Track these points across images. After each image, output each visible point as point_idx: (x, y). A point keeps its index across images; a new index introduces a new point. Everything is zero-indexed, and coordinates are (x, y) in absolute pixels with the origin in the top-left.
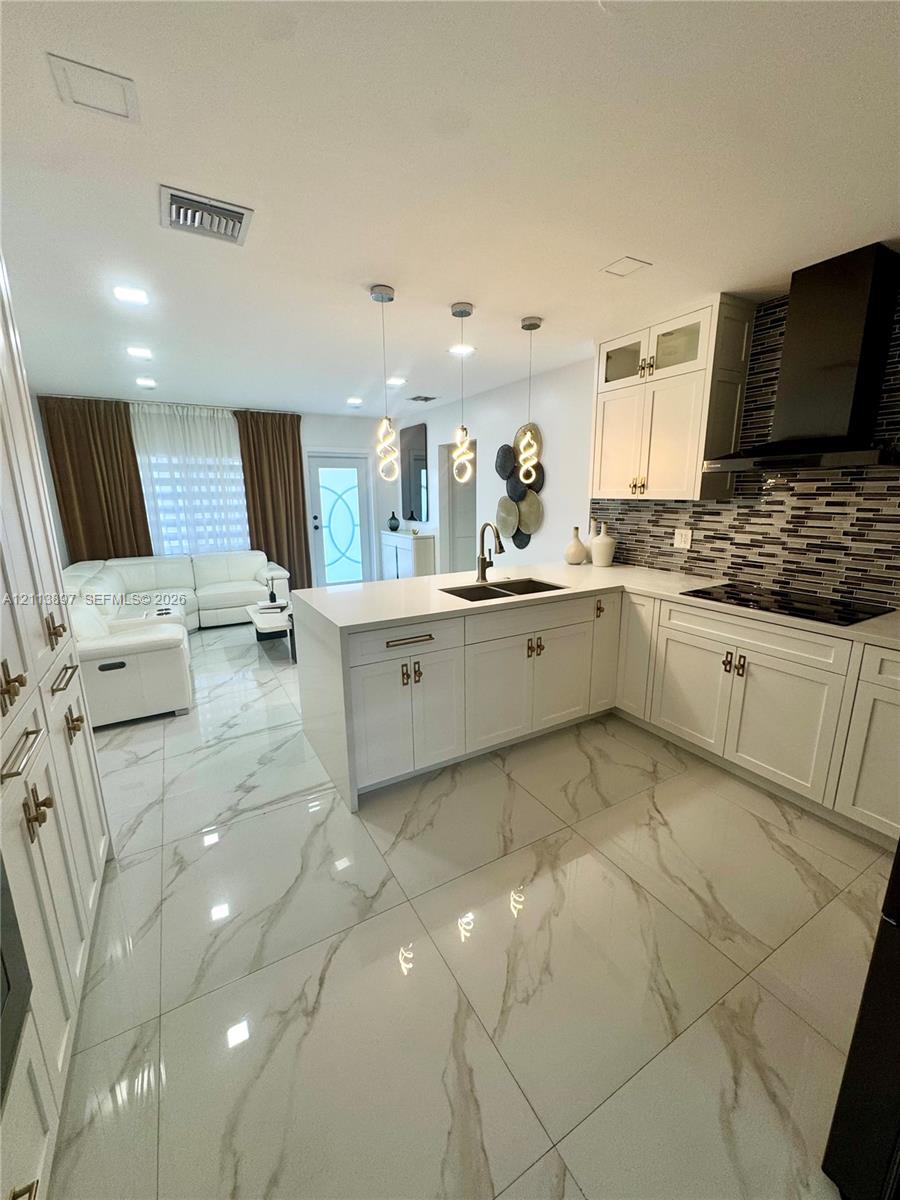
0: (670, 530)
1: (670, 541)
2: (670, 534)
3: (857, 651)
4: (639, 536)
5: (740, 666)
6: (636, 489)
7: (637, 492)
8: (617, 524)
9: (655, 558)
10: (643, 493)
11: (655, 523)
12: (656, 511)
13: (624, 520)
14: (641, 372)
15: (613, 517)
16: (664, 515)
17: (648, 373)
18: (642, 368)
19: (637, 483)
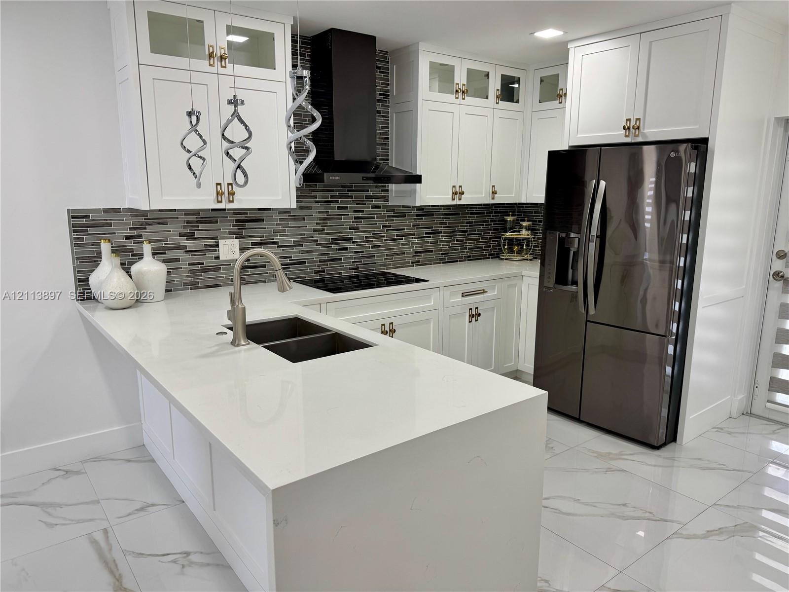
0: (212, 242)
1: (214, 254)
2: (212, 246)
3: (442, 292)
4: (170, 254)
5: (390, 331)
6: (223, 196)
7: (223, 201)
8: (130, 244)
9: (198, 276)
10: (232, 201)
11: (191, 236)
12: (188, 222)
13: (141, 236)
14: (210, 59)
15: (120, 233)
16: (201, 226)
17: (219, 63)
18: (211, 55)
19: (223, 189)
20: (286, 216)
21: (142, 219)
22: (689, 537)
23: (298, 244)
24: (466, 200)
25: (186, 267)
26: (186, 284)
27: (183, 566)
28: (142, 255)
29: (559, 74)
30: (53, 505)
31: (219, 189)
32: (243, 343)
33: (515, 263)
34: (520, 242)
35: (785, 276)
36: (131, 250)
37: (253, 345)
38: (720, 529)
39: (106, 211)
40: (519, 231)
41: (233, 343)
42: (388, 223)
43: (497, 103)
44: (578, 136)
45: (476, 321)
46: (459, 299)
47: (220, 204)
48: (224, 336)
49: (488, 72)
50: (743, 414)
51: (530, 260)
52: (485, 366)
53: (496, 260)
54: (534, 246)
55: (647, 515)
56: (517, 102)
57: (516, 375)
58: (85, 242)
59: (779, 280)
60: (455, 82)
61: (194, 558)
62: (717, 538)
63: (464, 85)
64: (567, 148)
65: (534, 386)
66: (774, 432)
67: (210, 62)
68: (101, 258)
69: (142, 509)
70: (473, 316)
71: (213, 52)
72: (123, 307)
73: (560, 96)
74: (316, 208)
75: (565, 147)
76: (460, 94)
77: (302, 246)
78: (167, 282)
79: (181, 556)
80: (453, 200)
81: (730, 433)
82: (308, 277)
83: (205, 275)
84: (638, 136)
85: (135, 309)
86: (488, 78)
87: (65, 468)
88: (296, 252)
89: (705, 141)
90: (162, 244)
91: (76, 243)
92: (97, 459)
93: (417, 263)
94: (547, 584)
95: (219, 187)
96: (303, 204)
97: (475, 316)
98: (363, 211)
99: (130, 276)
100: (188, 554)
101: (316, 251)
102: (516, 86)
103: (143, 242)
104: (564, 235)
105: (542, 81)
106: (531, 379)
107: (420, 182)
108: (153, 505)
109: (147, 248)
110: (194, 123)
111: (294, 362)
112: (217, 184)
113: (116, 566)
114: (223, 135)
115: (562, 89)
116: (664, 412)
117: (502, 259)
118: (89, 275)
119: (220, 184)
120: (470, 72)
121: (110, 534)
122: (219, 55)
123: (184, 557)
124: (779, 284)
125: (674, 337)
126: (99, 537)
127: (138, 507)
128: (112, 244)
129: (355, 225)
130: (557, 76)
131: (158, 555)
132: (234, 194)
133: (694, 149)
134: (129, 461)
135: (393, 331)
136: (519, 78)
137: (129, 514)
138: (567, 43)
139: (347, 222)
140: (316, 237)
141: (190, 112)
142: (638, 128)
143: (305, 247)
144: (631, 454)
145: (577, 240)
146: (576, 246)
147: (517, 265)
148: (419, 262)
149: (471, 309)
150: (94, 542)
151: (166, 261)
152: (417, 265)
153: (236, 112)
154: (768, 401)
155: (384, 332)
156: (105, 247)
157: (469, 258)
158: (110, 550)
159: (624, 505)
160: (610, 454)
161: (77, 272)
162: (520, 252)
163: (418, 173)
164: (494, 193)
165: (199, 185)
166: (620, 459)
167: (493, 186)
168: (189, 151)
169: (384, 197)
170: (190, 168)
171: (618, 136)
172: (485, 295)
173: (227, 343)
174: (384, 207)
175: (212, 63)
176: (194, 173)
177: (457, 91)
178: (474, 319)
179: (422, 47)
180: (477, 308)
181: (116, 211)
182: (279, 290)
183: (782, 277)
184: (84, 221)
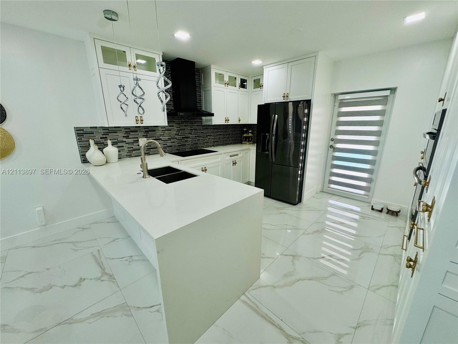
0: (136, 139)
1: (137, 144)
2: (136, 141)
3: (223, 156)
4: (119, 144)
5: (205, 170)
6: (139, 121)
7: (139, 123)
8: (102, 141)
9: (131, 152)
10: (142, 123)
11: (127, 137)
12: (126, 132)
13: (107, 138)
14: (129, 67)
15: (98, 137)
16: (131, 133)
17: (133, 69)
18: (130, 65)
19: (138, 119)
20: (164, 129)
21: (107, 131)
22: (308, 234)
23: (169, 139)
24: (230, 123)
25: (126, 149)
26: (127, 156)
27: (130, 262)
28: (108, 145)
29: (260, 79)
30: (77, 242)
31: (137, 119)
32: (147, 177)
33: (247, 145)
34: (249, 137)
35: (334, 146)
36: (103, 143)
37: (151, 177)
38: (317, 230)
39: (91, 128)
40: (248, 134)
41: (143, 177)
42: (202, 131)
43: (239, 89)
44: (268, 100)
45: (235, 165)
46: (229, 157)
47: (138, 124)
48: (140, 174)
49: (236, 77)
50: (320, 192)
51: (252, 144)
52: (238, 181)
53: (241, 144)
54: (253, 139)
55: (294, 228)
56: (246, 88)
57: (249, 183)
58: (83, 140)
59: (331, 148)
60: (225, 80)
61: (134, 258)
62: (316, 233)
63: (227, 81)
64: (264, 104)
65: (255, 187)
66: (330, 197)
67: (129, 68)
68: (90, 146)
69: (114, 241)
70: (234, 164)
71: (130, 64)
72: (101, 165)
73: (261, 86)
74: (176, 126)
75: (263, 104)
76: (226, 85)
77: (171, 140)
78: (119, 155)
79: (128, 258)
80: (226, 122)
81: (317, 198)
82: (174, 151)
83: (134, 152)
84: (288, 99)
85: (106, 165)
86: (236, 79)
87: (82, 227)
88: (168, 143)
89: (310, 101)
90: (116, 141)
91: (79, 140)
92: (95, 223)
93: (214, 146)
94: (263, 255)
95: (137, 118)
96: (170, 125)
97: (234, 163)
98: (193, 127)
99: (103, 153)
100: (131, 257)
101: (176, 142)
102: (245, 84)
103: (107, 140)
104: (264, 134)
105: (254, 81)
106: (254, 184)
107: (213, 116)
108: (118, 239)
109: (109, 142)
110: (122, 90)
111: (167, 183)
112: (136, 117)
113: (103, 264)
114: (132, 93)
115: (261, 84)
116: (298, 193)
117: (243, 144)
118: (86, 153)
119: (137, 117)
120: (230, 77)
121: (101, 252)
122: (133, 66)
123: (130, 258)
124: (332, 149)
125: (300, 168)
126: (96, 253)
127: (112, 240)
128: (94, 141)
129: (190, 132)
130: (259, 79)
131: (119, 258)
132: (143, 120)
133: (307, 103)
134: (109, 222)
135: (206, 170)
136: (246, 80)
137: (109, 243)
138: (263, 66)
139: (187, 131)
140: (176, 137)
141: (120, 86)
142: (288, 97)
143: (172, 141)
144: (287, 207)
145: (268, 136)
146: (268, 138)
147: (248, 146)
148: (214, 145)
149: (233, 161)
150: (94, 256)
151: (118, 147)
152: (213, 146)
153: (137, 83)
154: (328, 187)
155: (203, 171)
156: (92, 142)
157: (231, 144)
158: (100, 258)
159: (287, 225)
160: (280, 208)
161: (81, 152)
162: (249, 141)
163: (213, 113)
164: (240, 120)
165: (126, 116)
166: (284, 209)
167: (239, 118)
168: (121, 102)
169: (201, 122)
170: (122, 108)
171: (281, 100)
172: (238, 156)
173: (141, 177)
174: (201, 125)
175: (130, 68)
176: (124, 111)
177: (225, 84)
178: (234, 165)
179: (212, 67)
180: (235, 161)
181: (96, 128)
182: (160, 156)
183: (333, 147)
184: (82, 132)
